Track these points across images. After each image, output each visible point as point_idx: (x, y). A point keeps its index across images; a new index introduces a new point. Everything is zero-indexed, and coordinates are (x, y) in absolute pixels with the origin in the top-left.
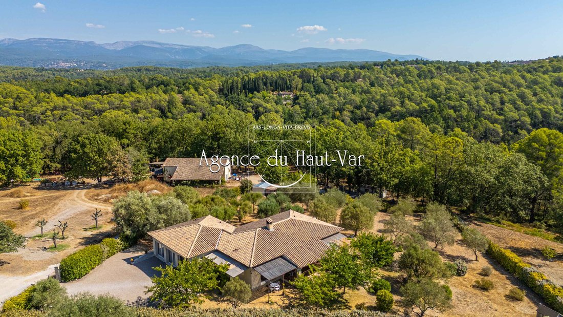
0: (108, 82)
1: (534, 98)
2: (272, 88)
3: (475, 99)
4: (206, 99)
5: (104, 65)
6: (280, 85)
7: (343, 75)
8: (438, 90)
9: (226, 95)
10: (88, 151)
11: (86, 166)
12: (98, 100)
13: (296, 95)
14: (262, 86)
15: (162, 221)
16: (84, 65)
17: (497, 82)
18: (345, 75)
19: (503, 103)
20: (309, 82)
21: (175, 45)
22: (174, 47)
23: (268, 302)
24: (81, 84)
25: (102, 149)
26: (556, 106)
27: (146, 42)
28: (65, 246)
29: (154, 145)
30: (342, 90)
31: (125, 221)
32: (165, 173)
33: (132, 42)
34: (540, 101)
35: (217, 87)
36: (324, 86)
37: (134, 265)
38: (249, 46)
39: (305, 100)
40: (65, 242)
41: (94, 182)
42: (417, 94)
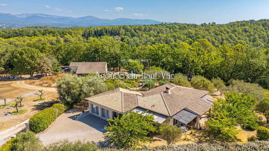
0: (21, 31)
1: (236, 38)
2: (110, 34)
3: (211, 38)
4: (76, 39)
5: (16, 26)
6: (113, 33)
7: (144, 29)
8: (192, 34)
9: (87, 38)
10: (25, 57)
11: (24, 66)
12: (17, 40)
13: (122, 38)
14: (105, 33)
15: (92, 91)
16: (5, 25)
17: (218, 31)
18: (144, 28)
19: (223, 40)
20: (128, 31)
21: (54, 16)
22: (53, 17)
23: (185, 139)
24: (6, 32)
25: (34, 56)
26: (247, 41)
27: (39, 14)
28: (24, 111)
29: (60, 57)
30: (144, 35)
31: (66, 92)
32: (71, 71)
33: (31, 14)
34: (239, 39)
35: (81, 34)
36: (135, 33)
37: (78, 120)
38: (92, 17)
39: (128, 40)
40: (22, 108)
41: (28, 76)
42: (182, 36)
